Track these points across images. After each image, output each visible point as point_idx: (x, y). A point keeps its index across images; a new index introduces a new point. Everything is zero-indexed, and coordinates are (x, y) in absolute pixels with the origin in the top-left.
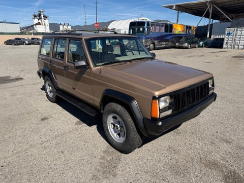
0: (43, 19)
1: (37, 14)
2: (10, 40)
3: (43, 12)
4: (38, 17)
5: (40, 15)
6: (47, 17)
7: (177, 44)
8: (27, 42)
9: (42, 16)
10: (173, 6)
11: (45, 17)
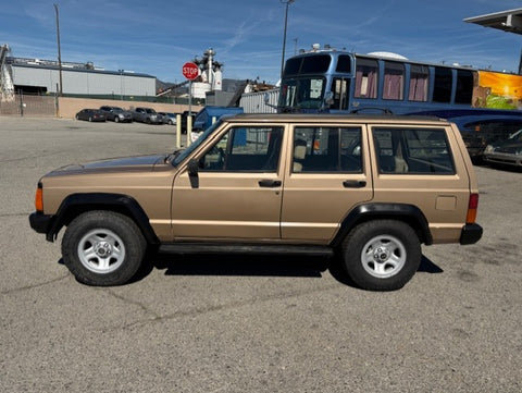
0: (210, 70)
1: (200, 59)
2: (86, 110)
3: (213, 55)
4: (201, 66)
5: (206, 61)
6: (219, 67)
7: (490, 149)
8: (121, 116)
9: (210, 63)
10: (505, 19)
11: (217, 66)
